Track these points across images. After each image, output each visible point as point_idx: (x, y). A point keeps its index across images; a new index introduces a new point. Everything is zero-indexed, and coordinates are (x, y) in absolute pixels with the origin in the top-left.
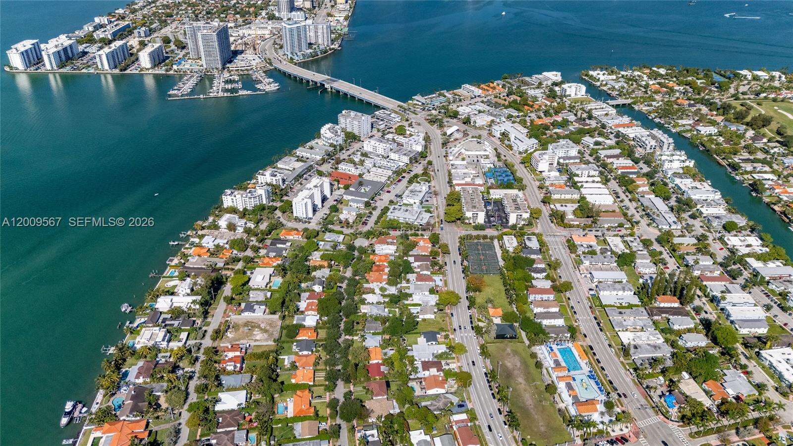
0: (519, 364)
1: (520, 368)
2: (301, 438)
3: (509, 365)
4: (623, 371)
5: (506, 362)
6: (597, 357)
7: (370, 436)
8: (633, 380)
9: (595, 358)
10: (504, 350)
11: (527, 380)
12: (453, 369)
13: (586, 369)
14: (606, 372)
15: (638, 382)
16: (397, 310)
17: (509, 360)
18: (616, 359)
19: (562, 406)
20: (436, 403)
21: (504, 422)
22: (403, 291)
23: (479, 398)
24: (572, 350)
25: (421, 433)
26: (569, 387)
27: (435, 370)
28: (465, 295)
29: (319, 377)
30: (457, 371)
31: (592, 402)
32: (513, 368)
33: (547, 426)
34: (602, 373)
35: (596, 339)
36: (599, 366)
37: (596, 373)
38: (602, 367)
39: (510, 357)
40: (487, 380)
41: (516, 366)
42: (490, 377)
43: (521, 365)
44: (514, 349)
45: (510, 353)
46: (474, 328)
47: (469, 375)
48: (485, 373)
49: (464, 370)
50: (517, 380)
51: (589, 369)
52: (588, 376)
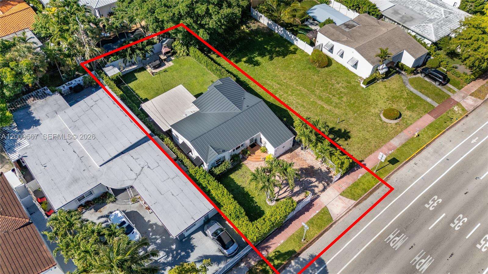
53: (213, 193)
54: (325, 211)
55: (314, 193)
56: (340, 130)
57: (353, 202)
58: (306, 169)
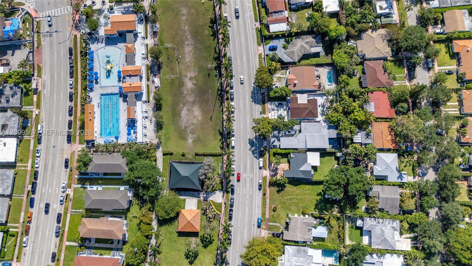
0: (184, 113)
1: (184, 105)
2: (463, 11)
3: (197, 112)
4: (45, 93)
5: (200, 118)
7: (386, 8)
8: (39, 76)
10: (197, 141)
11: (182, 84)
12: (273, 110)
13: (95, 96)
14: (69, 90)
15: (36, 71)
16: (348, 242)
17: (195, 121)
19: (150, 41)
20: (305, 46)
23: (248, 59)
24: (99, 131)
25: (326, 8)
26: (130, 58)
27: (299, 102)
29: (453, 107)
30: (269, 106)
31: (110, 40)
32: (192, 107)
33: (177, 14)
34: (76, 89)
35: (54, 156)
36: (73, 103)
37: (85, 89)
38: (71, 100)
39: (192, 127)
40: (232, 88)
41: (188, 110)
42: (227, 92)
43: (181, 110)
44: (182, 142)
45: (190, 135)
46: (230, 190)
47: (255, 99)
48: (232, 100)
49: (258, 108)
50: (194, 84)
51: (91, 94)
52: (97, 83)
53: (284, 150)
54: (266, 169)
55: (271, 171)
56: (280, 192)
57: (263, 176)
58: (277, 175)
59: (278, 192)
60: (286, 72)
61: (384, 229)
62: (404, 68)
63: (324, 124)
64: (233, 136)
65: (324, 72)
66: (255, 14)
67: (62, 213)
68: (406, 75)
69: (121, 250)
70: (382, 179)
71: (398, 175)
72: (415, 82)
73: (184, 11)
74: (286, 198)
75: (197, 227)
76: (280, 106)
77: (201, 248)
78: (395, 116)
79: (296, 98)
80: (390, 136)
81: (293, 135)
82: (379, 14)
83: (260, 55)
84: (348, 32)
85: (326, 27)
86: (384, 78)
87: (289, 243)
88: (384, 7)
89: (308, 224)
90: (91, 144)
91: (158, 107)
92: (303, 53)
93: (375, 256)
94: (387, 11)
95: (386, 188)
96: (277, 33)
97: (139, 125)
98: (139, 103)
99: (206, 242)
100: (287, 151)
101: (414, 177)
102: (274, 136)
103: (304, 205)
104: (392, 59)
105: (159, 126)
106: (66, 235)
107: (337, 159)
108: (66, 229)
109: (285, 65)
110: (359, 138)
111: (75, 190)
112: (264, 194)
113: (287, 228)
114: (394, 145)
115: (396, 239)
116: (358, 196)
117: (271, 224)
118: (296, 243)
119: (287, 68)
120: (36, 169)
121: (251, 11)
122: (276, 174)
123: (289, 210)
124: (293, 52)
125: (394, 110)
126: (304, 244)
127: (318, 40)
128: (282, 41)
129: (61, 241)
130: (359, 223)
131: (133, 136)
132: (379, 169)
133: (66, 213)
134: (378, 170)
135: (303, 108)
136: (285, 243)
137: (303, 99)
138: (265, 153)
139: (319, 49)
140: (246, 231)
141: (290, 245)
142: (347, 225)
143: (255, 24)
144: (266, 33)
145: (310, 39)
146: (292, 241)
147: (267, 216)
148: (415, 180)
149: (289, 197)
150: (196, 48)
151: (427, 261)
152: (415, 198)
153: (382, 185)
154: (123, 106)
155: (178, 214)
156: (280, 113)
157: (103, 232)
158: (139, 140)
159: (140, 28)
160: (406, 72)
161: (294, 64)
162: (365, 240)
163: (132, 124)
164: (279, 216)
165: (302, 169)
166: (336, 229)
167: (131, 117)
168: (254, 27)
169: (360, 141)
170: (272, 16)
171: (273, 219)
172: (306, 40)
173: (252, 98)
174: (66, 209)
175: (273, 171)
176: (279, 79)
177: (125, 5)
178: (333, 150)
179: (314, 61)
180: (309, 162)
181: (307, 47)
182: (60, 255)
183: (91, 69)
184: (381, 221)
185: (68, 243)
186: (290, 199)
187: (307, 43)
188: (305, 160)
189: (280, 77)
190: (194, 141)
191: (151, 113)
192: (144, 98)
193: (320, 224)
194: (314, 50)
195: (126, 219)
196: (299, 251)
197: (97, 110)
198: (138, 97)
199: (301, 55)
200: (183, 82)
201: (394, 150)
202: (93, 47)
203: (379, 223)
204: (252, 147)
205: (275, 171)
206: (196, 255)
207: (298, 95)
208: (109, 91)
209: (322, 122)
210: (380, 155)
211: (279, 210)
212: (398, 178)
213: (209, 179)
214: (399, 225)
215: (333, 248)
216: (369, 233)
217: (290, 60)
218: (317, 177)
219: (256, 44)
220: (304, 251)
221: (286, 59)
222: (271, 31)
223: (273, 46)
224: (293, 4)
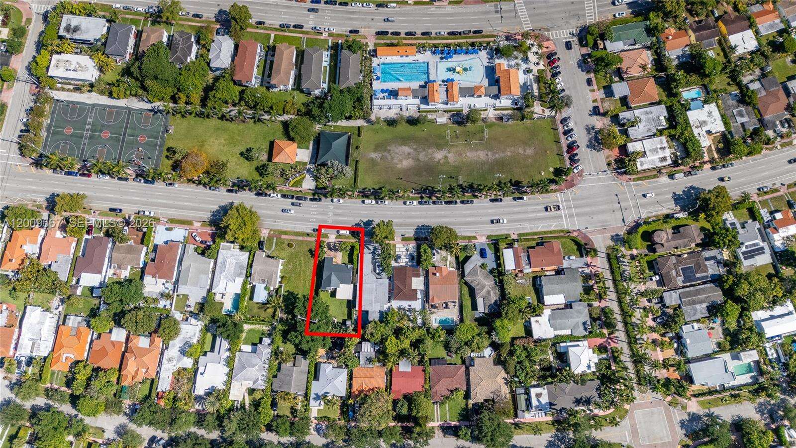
0: (406, 149)
1: (415, 149)
3: (406, 163)
4: (432, 10)
5: (399, 166)
6: (403, 32)
7: (539, 401)
9: (403, 35)
10: (373, 162)
11: (439, 147)
12: (407, 250)
13: (427, 56)
14: (434, 32)
16: (246, 327)
17: (395, 161)
18: (408, 8)
19: (491, 114)
21: (514, 199)
22: (192, 309)
23: (471, 223)
24: (386, 61)
25: (537, 321)
27: (414, 280)
28: (223, 191)
30: (412, 245)
31: (490, 72)
32: (413, 158)
33: (525, 144)
34: (435, 39)
35: (363, 20)
36: (420, 36)
37: (435, 46)
38: (423, 34)
39: (389, 158)
40: (434, 203)
41: (409, 154)
42: (430, 198)
43: (409, 146)
44: (373, 147)
45: (380, 155)
46: (316, 197)
47: (421, 229)
48: (420, 203)
49: (411, 233)
50: (440, 160)
51: (429, 53)
52: (442, 58)
53: (357, 258)
54: (336, 238)
55: (335, 243)
56: (309, 253)
59: (310, 251)
60: (453, 267)
61: (257, 367)
62: (459, 421)
63: (386, 307)
64: (377, 203)
65: (452, 314)
66: (527, 234)
67: (304, 29)
68: (448, 424)
69: (262, 85)
70: (315, 373)
71: (320, 394)
72: (438, 433)
73: (530, 151)
74: (302, 259)
75: (276, 160)
76: (412, 258)
77: (255, 164)
78: (392, 396)
79: (418, 276)
80: (367, 389)
81: (375, 271)
82: (529, 391)
83: (475, 238)
84: (502, 345)
85: (506, 314)
86: (442, 388)
87: (251, 257)
88: (540, 399)
89: (270, 278)
90: (374, 53)
91: (412, 122)
92: (476, 288)
93: (228, 354)
94: (535, 402)
95: (305, 376)
96: (501, 258)
97: (392, 102)
98: (417, 101)
99: (261, 170)
100: (355, 261)
101: (315, 418)
102: (375, 249)
103: (292, 279)
104: (470, 406)
105: (391, 123)
106: (281, 33)
107: (344, 322)
108: (286, 34)
109: (461, 265)
110: (368, 349)
111: (326, 41)
112: (308, 235)
113: (268, 256)
114: (357, 392)
115: (245, 382)
116: (295, 334)
117: (275, 241)
118: (250, 265)
119: (458, 269)
120: (350, 4)
121: (531, 229)
122: (330, 249)
123: (288, 263)
124: (476, 274)
125: (401, 397)
126: (248, 275)
127: (493, 307)
128: (492, 265)
129: (276, 29)
130: (266, 341)
131: (381, 95)
132: (327, 371)
133: (302, 33)
134: (327, 369)
135: (407, 283)
136: (252, 253)
137: (417, 283)
138: (355, 238)
139: (481, 308)
140: (269, 212)
141: (249, 258)
142: (265, 328)
143: (516, 233)
144: (502, 245)
145: (494, 297)
146: (253, 261)
147: (283, 237)
148: (312, 419)
149: (303, 262)
150: (483, 164)
151: (215, 416)
152: (291, 416)
153: (309, 373)
154: (415, 85)
155: (292, 139)
156: (402, 257)
157: (279, 66)
158: (375, 102)
159: (505, 102)
160: (453, 423)
161: (463, 275)
162: (248, 348)
163: (394, 94)
164: (283, 249)
165: (333, 276)
166: (263, 315)
167: (400, 93)
168: (511, 232)
169: (363, 350)
170: (524, 252)
171: (280, 243)
172: (492, 292)
173: (423, 226)
174: (307, 33)
175: (335, 246)
176: (445, 259)
177: (535, 86)
178: (355, 317)
179: (467, 303)
180: (341, 286)
181: (484, 292)
182: (262, 29)
183: (456, 52)
184: (267, 366)
185: (273, 35)
186: (300, 264)
187: (489, 293)
188: (344, 282)
189: (447, 260)
190: (372, 159)
191: (406, 114)
192: (423, 107)
193: (270, 295)
194: (480, 302)
195: (293, 89)
196: (241, 267)
197: (410, 59)
198: (425, 100)
199: (473, 285)
200: (442, 149)
201: (350, 392)
202: (483, 54)
203: (264, 363)
204: (364, 223)
205: (333, 248)
206: (248, 159)
207: (422, 278)
208: (432, 71)
209: (389, 305)
210: (344, 373)
211: (288, 250)
212: (317, 394)
213: (327, 170)
214: (260, 387)
215: (241, 306)
216: (254, 351)
217: (466, 272)
218: (324, 296)
219: (489, 234)
220: (241, 273)
221: (468, 267)
222: (504, 250)
223: (485, 253)
224: (540, 280)
